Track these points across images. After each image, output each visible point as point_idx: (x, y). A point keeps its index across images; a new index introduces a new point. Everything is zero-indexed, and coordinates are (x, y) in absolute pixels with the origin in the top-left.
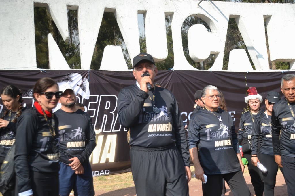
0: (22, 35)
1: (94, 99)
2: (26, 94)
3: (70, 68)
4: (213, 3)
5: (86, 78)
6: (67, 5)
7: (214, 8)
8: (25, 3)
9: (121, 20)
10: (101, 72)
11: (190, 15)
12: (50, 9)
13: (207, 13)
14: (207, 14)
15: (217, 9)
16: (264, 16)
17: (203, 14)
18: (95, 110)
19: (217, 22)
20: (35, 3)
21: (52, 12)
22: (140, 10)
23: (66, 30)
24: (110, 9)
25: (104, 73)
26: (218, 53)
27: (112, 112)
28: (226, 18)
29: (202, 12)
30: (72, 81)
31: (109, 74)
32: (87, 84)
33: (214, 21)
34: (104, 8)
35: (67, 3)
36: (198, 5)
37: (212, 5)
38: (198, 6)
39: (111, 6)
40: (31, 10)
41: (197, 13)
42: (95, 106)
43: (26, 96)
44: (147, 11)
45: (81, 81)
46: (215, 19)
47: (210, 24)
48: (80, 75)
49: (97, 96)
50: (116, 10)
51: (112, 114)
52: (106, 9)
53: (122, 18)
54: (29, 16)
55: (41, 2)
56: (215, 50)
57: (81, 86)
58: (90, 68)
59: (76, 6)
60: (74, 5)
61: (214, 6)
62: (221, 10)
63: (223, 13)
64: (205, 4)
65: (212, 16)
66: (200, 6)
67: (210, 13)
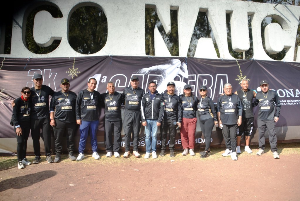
0: (135, 29)
1: (193, 78)
2: (138, 72)
3: (172, 55)
4: (286, 7)
5: (185, 62)
6: (170, 6)
7: (287, 10)
8: (139, 5)
9: (213, 17)
11: (268, 16)
12: (157, 9)
14: (281, 15)
15: (289, 11)
17: (278, 15)
18: (194, 86)
19: (290, 21)
20: (146, 5)
21: (159, 11)
22: (228, 10)
23: (169, 25)
24: (204, 8)
26: (289, 47)
27: (210, 88)
28: (297, 19)
29: (278, 14)
30: (173, 64)
32: (185, 66)
33: (287, 21)
34: (199, 8)
35: (170, 4)
36: (274, 7)
37: (286, 8)
38: (274, 9)
39: (205, 6)
40: (143, 10)
41: (273, 14)
42: (194, 83)
43: (138, 74)
44: (233, 11)
45: (181, 65)
46: (288, 19)
47: (283, 23)
48: (179, 60)
49: (195, 76)
50: (209, 10)
51: (210, 90)
52: (200, 9)
53: (213, 16)
54: (141, 15)
55: (151, 4)
56: (287, 44)
57: (181, 68)
58: (187, 56)
59: (177, 6)
60: (175, 5)
61: (287, 9)
62: (293, 12)
63: (294, 14)
64: (280, 7)
65: (285, 17)
66: (276, 9)
67: (283, 14)
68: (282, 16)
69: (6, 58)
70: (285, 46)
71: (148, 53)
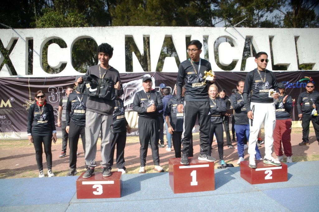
3: (144, 71)
4: (235, 29)
5: (153, 76)
8: (120, 36)
10: (162, 73)
11: (220, 37)
12: (134, 38)
13: (231, 35)
15: (237, 32)
16: (269, 36)
19: (237, 39)
21: (135, 40)
22: (187, 35)
24: (169, 35)
25: (163, 74)
26: (238, 60)
28: (244, 38)
29: (228, 35)
31: (167, 74)
35: (143, 34)
40: (123, 39)
41: (224, 35)
44: (192, 35)
52: (166, 35)
54: (122, 43)
55: (129, 34)
56: (236, 58)
58: (156, 71)
59: (148, 35)
61: (235, 31)
62: (240, 33)
63: (242, 34)
64: (230, 29)
65: (234, 37)
66: (226, 31)
67: (233, 35)
68: (231, 37)
69: (30, 78)
70: (233, 60)
71: (127, 70)
